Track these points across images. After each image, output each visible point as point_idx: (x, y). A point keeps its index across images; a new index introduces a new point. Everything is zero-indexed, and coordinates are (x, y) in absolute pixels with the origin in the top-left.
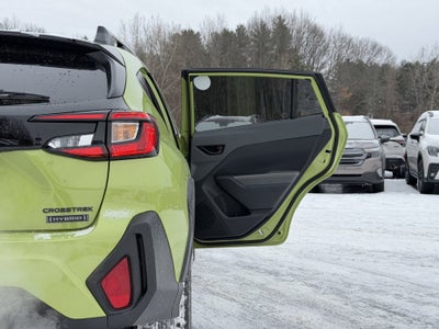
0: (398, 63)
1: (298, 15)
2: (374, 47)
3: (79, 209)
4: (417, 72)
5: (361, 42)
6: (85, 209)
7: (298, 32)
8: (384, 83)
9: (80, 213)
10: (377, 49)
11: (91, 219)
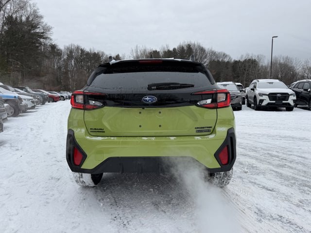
0: (233, 61)
1: (196, 43)
2: (224, 55)
3: (207, 127)
4: (240, 64)
5: (219, 53)
6: (209, 127)
7: (196, 50)
8: (228, 68)
9: (208, 129)
10: (225, 55)
11: (211, 131)
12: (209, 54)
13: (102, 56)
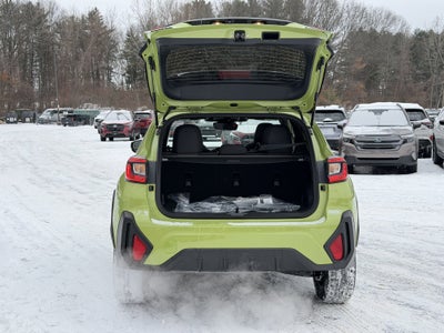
0: (412, 32)
2: (388, 16)
4: (431, 41)
5: (375, 11)
8: (398, 53)
10: (390, 18)
12: (348, 12)
13: (51, 12)
